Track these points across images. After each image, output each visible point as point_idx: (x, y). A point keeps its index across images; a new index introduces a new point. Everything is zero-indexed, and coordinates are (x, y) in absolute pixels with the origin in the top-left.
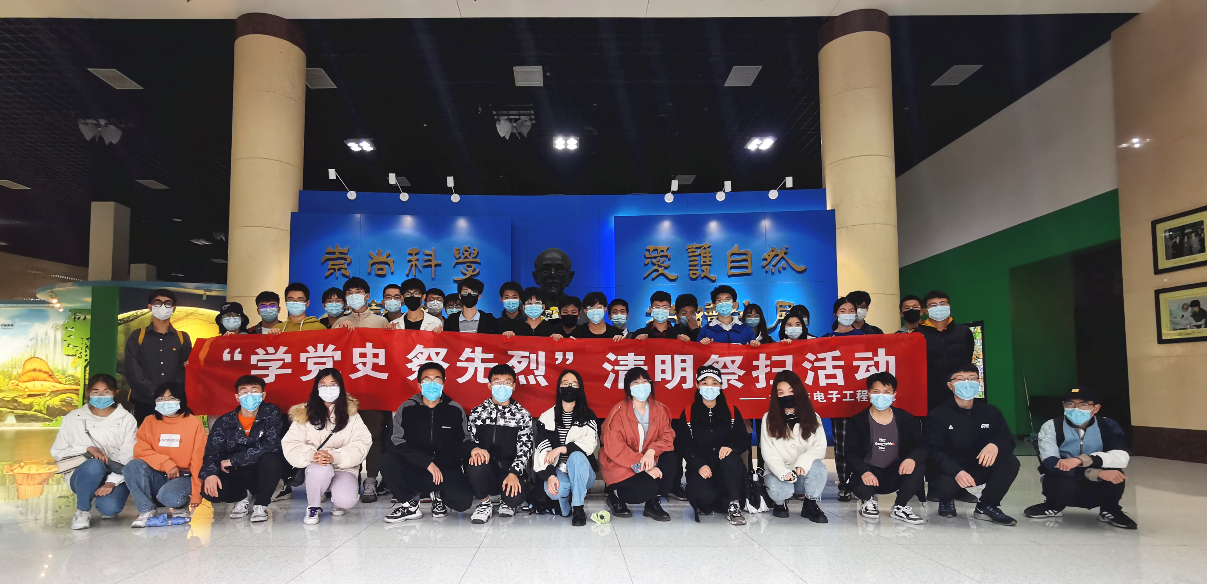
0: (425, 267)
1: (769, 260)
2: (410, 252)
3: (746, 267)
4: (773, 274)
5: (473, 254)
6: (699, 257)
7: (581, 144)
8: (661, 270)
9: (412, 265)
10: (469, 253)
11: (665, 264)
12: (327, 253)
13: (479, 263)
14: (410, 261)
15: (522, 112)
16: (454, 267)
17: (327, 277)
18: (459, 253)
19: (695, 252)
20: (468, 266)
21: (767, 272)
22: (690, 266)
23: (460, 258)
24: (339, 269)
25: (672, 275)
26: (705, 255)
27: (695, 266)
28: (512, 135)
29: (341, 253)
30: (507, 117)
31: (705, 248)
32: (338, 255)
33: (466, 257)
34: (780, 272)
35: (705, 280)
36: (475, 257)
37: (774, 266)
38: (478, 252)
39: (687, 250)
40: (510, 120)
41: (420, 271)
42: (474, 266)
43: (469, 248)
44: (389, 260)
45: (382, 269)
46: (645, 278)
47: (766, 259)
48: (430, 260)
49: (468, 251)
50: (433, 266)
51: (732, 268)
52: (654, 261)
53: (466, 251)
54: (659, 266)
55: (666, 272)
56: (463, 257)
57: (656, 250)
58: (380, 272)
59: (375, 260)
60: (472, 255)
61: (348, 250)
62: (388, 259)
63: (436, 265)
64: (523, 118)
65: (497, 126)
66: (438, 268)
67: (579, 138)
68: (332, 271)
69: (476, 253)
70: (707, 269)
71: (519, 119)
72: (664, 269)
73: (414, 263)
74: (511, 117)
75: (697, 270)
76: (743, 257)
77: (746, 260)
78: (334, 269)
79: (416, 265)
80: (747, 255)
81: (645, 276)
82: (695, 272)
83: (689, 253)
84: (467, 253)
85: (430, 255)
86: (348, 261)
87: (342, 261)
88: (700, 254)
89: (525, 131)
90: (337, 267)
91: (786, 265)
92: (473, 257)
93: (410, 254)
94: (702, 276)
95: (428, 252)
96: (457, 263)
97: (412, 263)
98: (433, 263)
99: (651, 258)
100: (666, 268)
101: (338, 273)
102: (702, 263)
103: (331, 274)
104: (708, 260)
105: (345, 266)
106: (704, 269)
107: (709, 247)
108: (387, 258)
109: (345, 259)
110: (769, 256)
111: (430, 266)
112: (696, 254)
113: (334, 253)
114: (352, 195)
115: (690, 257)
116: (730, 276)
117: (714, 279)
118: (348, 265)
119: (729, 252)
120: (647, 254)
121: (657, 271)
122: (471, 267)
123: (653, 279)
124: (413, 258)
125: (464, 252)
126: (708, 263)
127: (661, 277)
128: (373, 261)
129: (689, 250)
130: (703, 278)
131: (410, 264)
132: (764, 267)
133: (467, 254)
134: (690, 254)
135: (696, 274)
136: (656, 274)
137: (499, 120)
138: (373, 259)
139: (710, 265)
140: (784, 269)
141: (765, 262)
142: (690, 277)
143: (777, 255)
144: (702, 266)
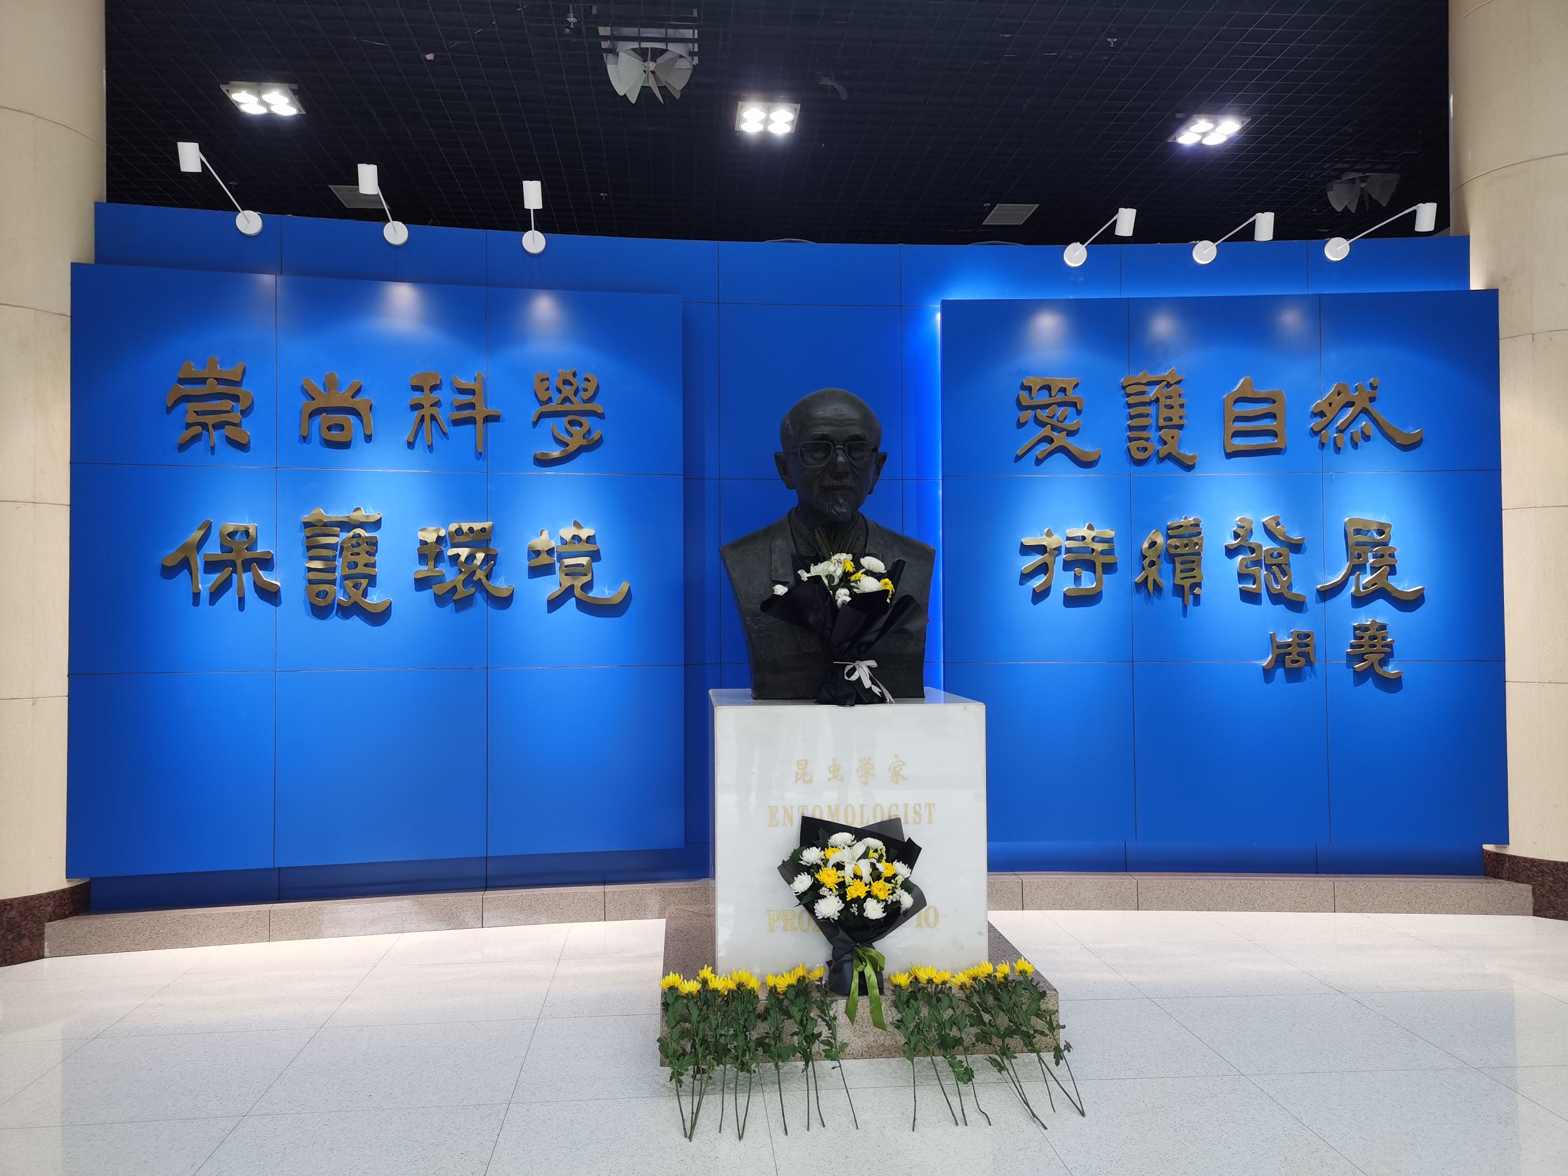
1: (1330, 416)
2: (415, 383)
3: (1274, 434)
4: (1338, 450)
5: (586, 390)
6: (1154, 406)
7: (804, 123)
8: (1060, 439)
9: (422, 418)
10: (575, 387)
11: (1070, 424)
12: (182, 381)
13: (601, 416)
14: (417, 406)
15: (671, 32)
16: (535, 424)
17: (182, 447)
18: (548, 389)
19: (1143, 393)
20: (571, 423)
21: (1322, 445)
22: (1131, 428)
23: (550, 400)
24: (218, 426)
25: (1085, 453)
26: (1168, 402)
27: (1144, 428)
28: (645, 91)
29: (220, 381)
30: (635, 45)
31: (1169, 385)
32: (212, 387)
33: (566, 400)
34: (1355, 445)
35: (1169, 464)
36: (591, 400)
37: (1340, 431)
38: (598, 387)
39: (1124, 387)
40: (642, 54)
41: (445, 434)
42: (587, 422)
43: (574, 375)
44: (359, 402)
45: (341, 428)
46: (1018, 458)
47: (1322, 414)
48: (472, 406)
49: (572, 385)
50: (480, 421)
51: (1237, 434)
52: (1042, 414)
53: (566, 382)
54: (1054, 428)
55: (1072, 443)
56: (557, 398)
57: (1048, 388)
58: (335, 435)
59: (321, 403)
60: (581, 394)
61: (244, 372)
62: (357, 399)
63: (488, 419)
64: (673, 47)
65: (610, 68)
66: (492, 425)
67: (798, 106)
68: (197, 429)
69: (591, 387)
70: (1172, 437)
71: (663, 52)
72: (1067, 435)
73: (427, 412)
74: (645, 45)
75: (1147, 440)
76: (1264, 408)
77: (1272, 416)
78: (204, 426)
79: (433, 418)
80: (1274, 402)
81: (1019, 452)
82: (1143, 443)
83: (1129, 395)
84: (568, 387)
85: (472, 392)
86: (244, 404)
87: (227, 404)
88: (1157, 400)
89: (678, 83)
90: (210, 420)
91: (1372, 430)
92: (585, 398)
93: (419, 389)
94: (1162, 454)
95: (465, 382)
96: (543, 415)
97: (422, 412)
98: (479, 414)
99: (1034, 408)
100: (1071, 433)
101: (216, 436)
102: (1162, 423)
103: (196, 438)
104: (1174, 414)
105: (235, 417)
106: (1168, 439)
107: (1178, 382)
108: (353, 396)
109: (235, 398)
110: (1330, 404)
111: (472, 421)
112: (1146, 399)
113: (202, 381)
114: (249, 222)
115: (1130, 406)
116: (1229, 456)
117: (1191, 463)
118: (244, 413)
119: (1229, 395)
120: (1024, 394)
121: (1050, 440)
122: (581, 425)
123: (1039, 462)
124: (427, 399)
125: (561, 386)
126: (1176, 421)
127: (1060, 457)
128: (314, 405)
129: (1129, 390)
130: (1161, 460)
131: (416, 414)
132: (1315, 433)
133: (568, 390)
134: (1131, 400)
135: (1145, 449)
136: (1045, 447)
137: (613, 51)
138: (313, 399)
139: (1180, 427)
140: (1367, 438)
141: (1319, 419)
142: (1131, 456)
143: (1350, 404)
144: (1160, 428)
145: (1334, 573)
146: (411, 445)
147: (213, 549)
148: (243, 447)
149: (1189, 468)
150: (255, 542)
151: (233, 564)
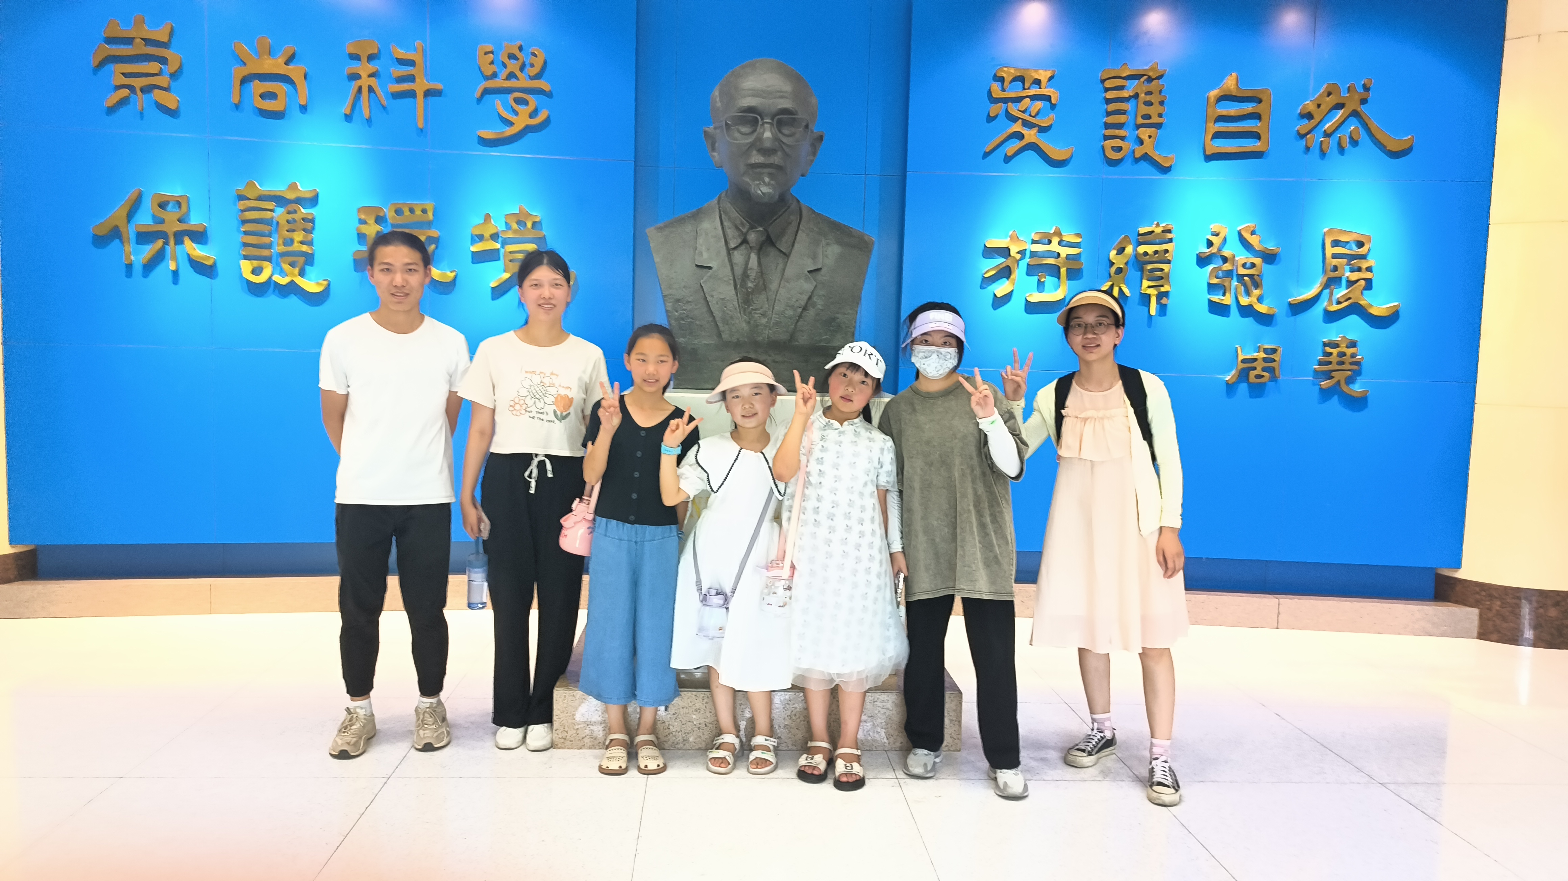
0: (397, 96)
1: (1318, 119)
2: (352, 50)
3: (1257, 136)
4: (1323, 155)
5: (532, 66)
6: (1133, 102)
8: (1031, 135)
9: (360, 89)
10: (521, 61)
11: (1042, 119)
12: (110, 40)
13: (549, 95)
14: (354, 77)
16: (480, 100)
17: (111, 110)
18: (492, 63)
19: (1121, 88)
20: (518, 101)
21: (1307, 149)
22: (1107, 126)
23: (494, 75)
24: (146, 90)
25: (1057, 151)
26: (1148, 98)
27: (1120, 126)
29: (147, 41)
31: (1150, 80)
32: (139, 48)
33: (511, 76)
34: (1341, 149)
35: (1143, 165)
36: (538, 76)
37: (1327, 135)
38: (545, 62)
39: (1103, 81)
41: (384, 107)
42: (533, 100)
43: (521, 48)
44: (294, 71)
45: (275, 96)
46: (986, 155)
47: (1309, 116)
48: (411, 78)
49: (517, 59)
50: (420, 95)
51: (1217, 135)
52: (1014, 109)
53: (512, 56)
54: (1026, 124)
55: (1042, 141)
56: (504, 73)
57: (1021, 79)
58: (268, 105)
59: (252, 69)
60: (528, 69)
61: (172, 33)
62: (291, 67)
63: (428, 93)
66: (432, 99)
68: (125, 92)
69: (538, 62)
70: (1150, 137)
72: (1039, 131)
73: (365, 82)
75: (1123, 138)
76: (1249, 107)
77: (1257, 116)
78: (131, 88)
79: (371, 89)
80: (1260, 101)
81: (988, 148)
83: (1107, 90)
84: (513, 61)
85: (411, 63)
86: (173, 67)
87: (153, 67)
88: (1136, 96)
90: (138, 83)
91: (1363, 135)
92: (532, 74)
93: (355, 57)
94: (1138, 155)
95: (404, 53)
96: (486, 91)
97: (359, 83)
98: (420, 86)
99: (1005, 100)
100: (1043, 130)
101: (140, 101)
102: (1140, 121)
103: (123, 102)
104: (1153, 111)
105: (163, 81)
106: (1145, 137)
107: (1160, 77)
108: (287, 63)
109: (163, 60)
110: (1319, 106)
111: (412, 94)
112: (1125, 94)
113: (129, 41)
115: (1108, 101)
116: (1209, 158)
117: (1167, 165)
118: (174, 76)
119: (1214, 93)
120: (996, 87)
121: (1020, 136)
122: (525, 102)
123: (1008, 159)
124: (364, 69)
125: (506, 60)
126: (1155, 119)
127: (1030, 154)
128: (246, 71)
129: (1108, 84)
130: (1137, 160)
131: (355, 85)
132: (1302, 136)
133: (513, 66)
134: (1110, 95)
135: (1119, 149)
136: (1015, 145)
138: (245, 64)
139: (1158, 126)
140: (1354, 142)
141: (1306, 121)
142: (1105, 156)
143: (1340, 106)
144: (1138, 127)
145: (1308, 286)
146: (348, 118)
147: (144, 219)
148: (173, 113)
149: (1165, 170)
150: (188, 213)
151: (164, 235)
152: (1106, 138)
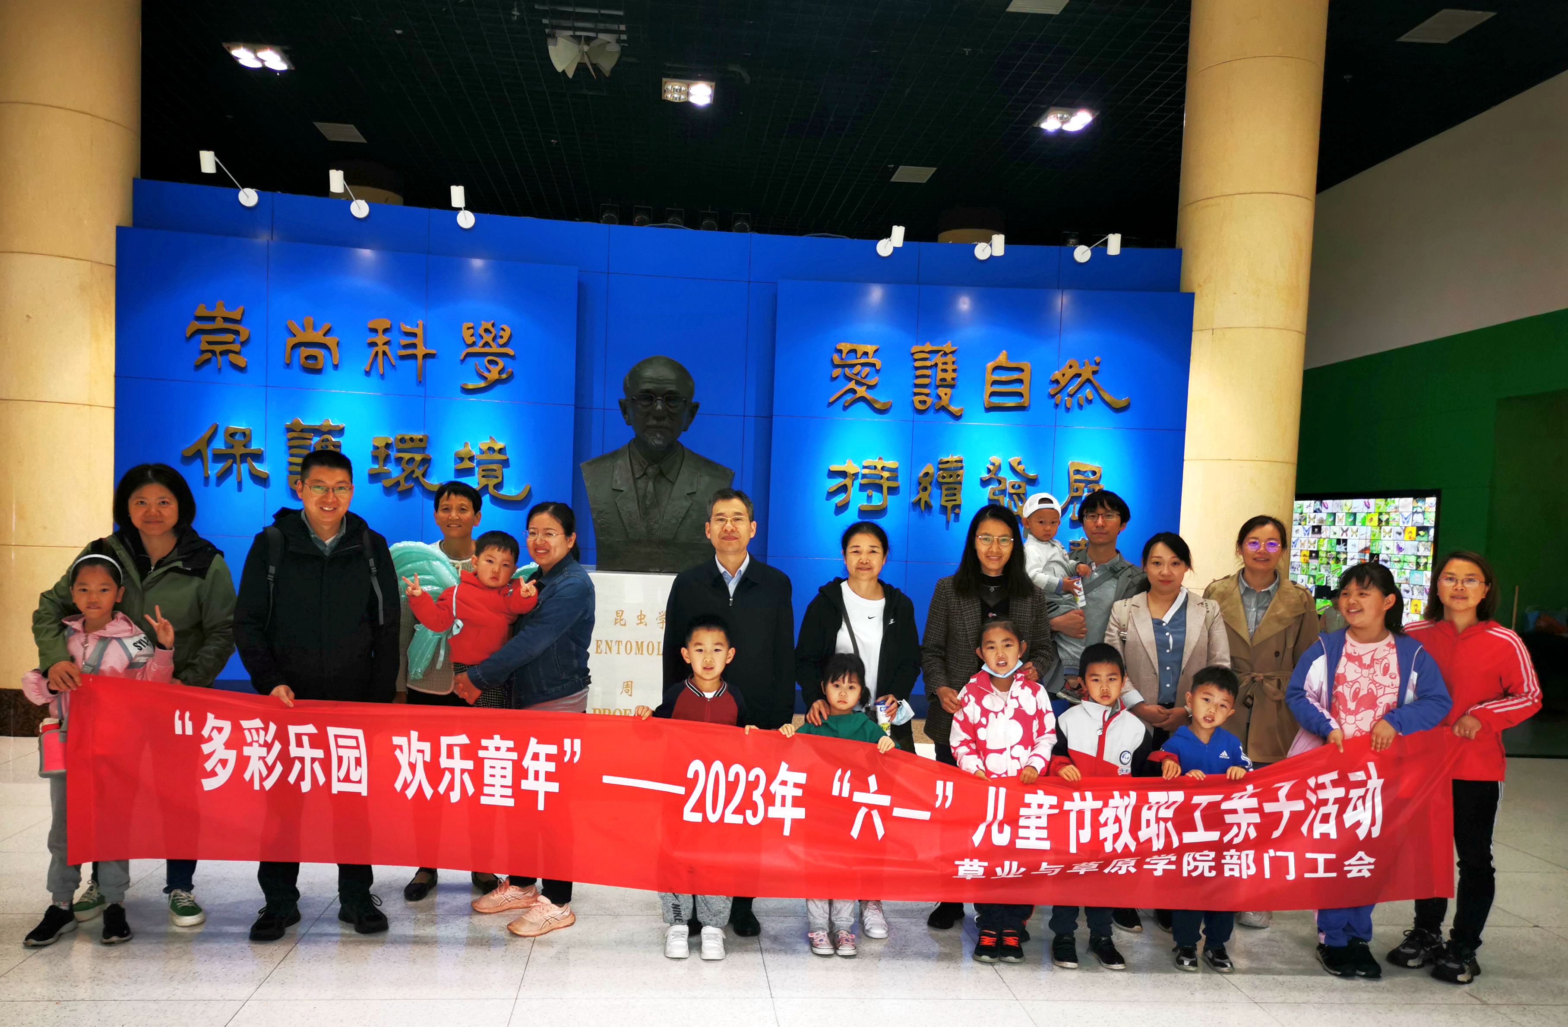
0: (403, 358)
1: (1063, 383)
2: (371, 327)
3: (1020, 395)
5: (501, 337)
6: (934, 370)
7: (718, 95)
8: (861, 391)
9: (377, 353)
10: (493, 335)
11: (869, 380)
12: (199, 319)
13: (512, 357)
14: (373, 344)
15: (601, 26)
16: (463, 361)
17: (198, 367)
18: (472, 335)
19: (926, 359)
20: (490, 362)
21: (1056, 406)
22: (916, 386)
23: (474, 344)
24: (224, 353)
25: (880, 403)
26: (944, 367)
27: (925, 386)
28: (581, 68)
29: (226, 319)
30: (571, 33)
31: (945, 354)
32: (219, 324)
33: (486, 344)
34: (1081, 407)
35: (942, 414)
36: (504, 345)
37: (1071, 395)
38: (511, 335)
39: (913, 354)
40: (577, 39)
41: (394, 366)
42: (502, 362)
43: (493, 325)
44: (330, 341)
45: (315, 358)
46: (831, 404)
47: (1057, 382)
48: (414, 346)
49: (491, 333)
50: (420, 357)
51: (993, 394)
52: (849, 372)
53: (487, 331)
54: (858, 383)
55: (871, 395)
56: (480, 343)
57: (855, 352)
58: (311, 364)
59: (302, 337)
60: (498, 340)
61: (243, 314)
62: (328, 338)
63: (426, 356)
64: (602, 37)
65: (551, 48)
66: (429, 361)
67: (713, 84)
68: (208, 355)
69: (506, 335)
70: (946, 394)
71: (596, 38)
72: (867, 389)
73: (381, 348)
74: (578, 33)
75: (927, 395)
76: (1015, 375)
77: (1020, 381)
78: (213, 352)
79: (384, 353)
80: (1022, 371)
81: (831, 400)
82: (923, 398)
83: (916, 360)
84: (488, 335)
85: (414, 335)
86: (243, 338)
87: (230, 337)
88: (936, 365)
89: (607, 65)
90: (218, 348)
91: (1093, 396)
92: (501, 343)
93: (375, 332)
94: (937, 407)
95: (410, 328)
96: (468, 355)
97: (377, 349)
98: (420, 351)
99: (843, 366)
100: (870, 387)
101: (222, 361)
102: (938, 383)
103: (208, 361)
104: (949, 376)
105: (236, 347)
106: (942, 395)
107: (953, 352)
108: (325, 335)
109: (237, 333)
110: (1064, 375)
111: (414, 357)
112: (928, 363)
113: (212, 319)
114: (248, 197)
115: (917, 368)
116: (990, 409)
117: (959, 414)
118: (243, 344)
119: (990, 365)
120: (836, 358)
121: (854, 392)
122: (496, 363)
123: (845, 408)
124: (380, 339)
125: (483, 333)
126: (949, 382)
127: (862, 405)
128: (295, 341)
129: (916, 356)
130: (937, 411)
131: (372, 351)
132: (1051, 397)
133: (488, 338)
134: (917, 364)
135: (924, 402)
136: (849, 397)
137: (553, 36)
138: (295, 336)
139: (952, 387)
140: (1090, 402)
141: (1055, 385)
142: (915, 407)
143: (1078, 375)
144: (938, 387)
146: (367, 373)
147: (219, 444)
148: (242, 370)
149: (957, 417)
150: (250, 441)
151: (233, 456)
152: (916, 394)
